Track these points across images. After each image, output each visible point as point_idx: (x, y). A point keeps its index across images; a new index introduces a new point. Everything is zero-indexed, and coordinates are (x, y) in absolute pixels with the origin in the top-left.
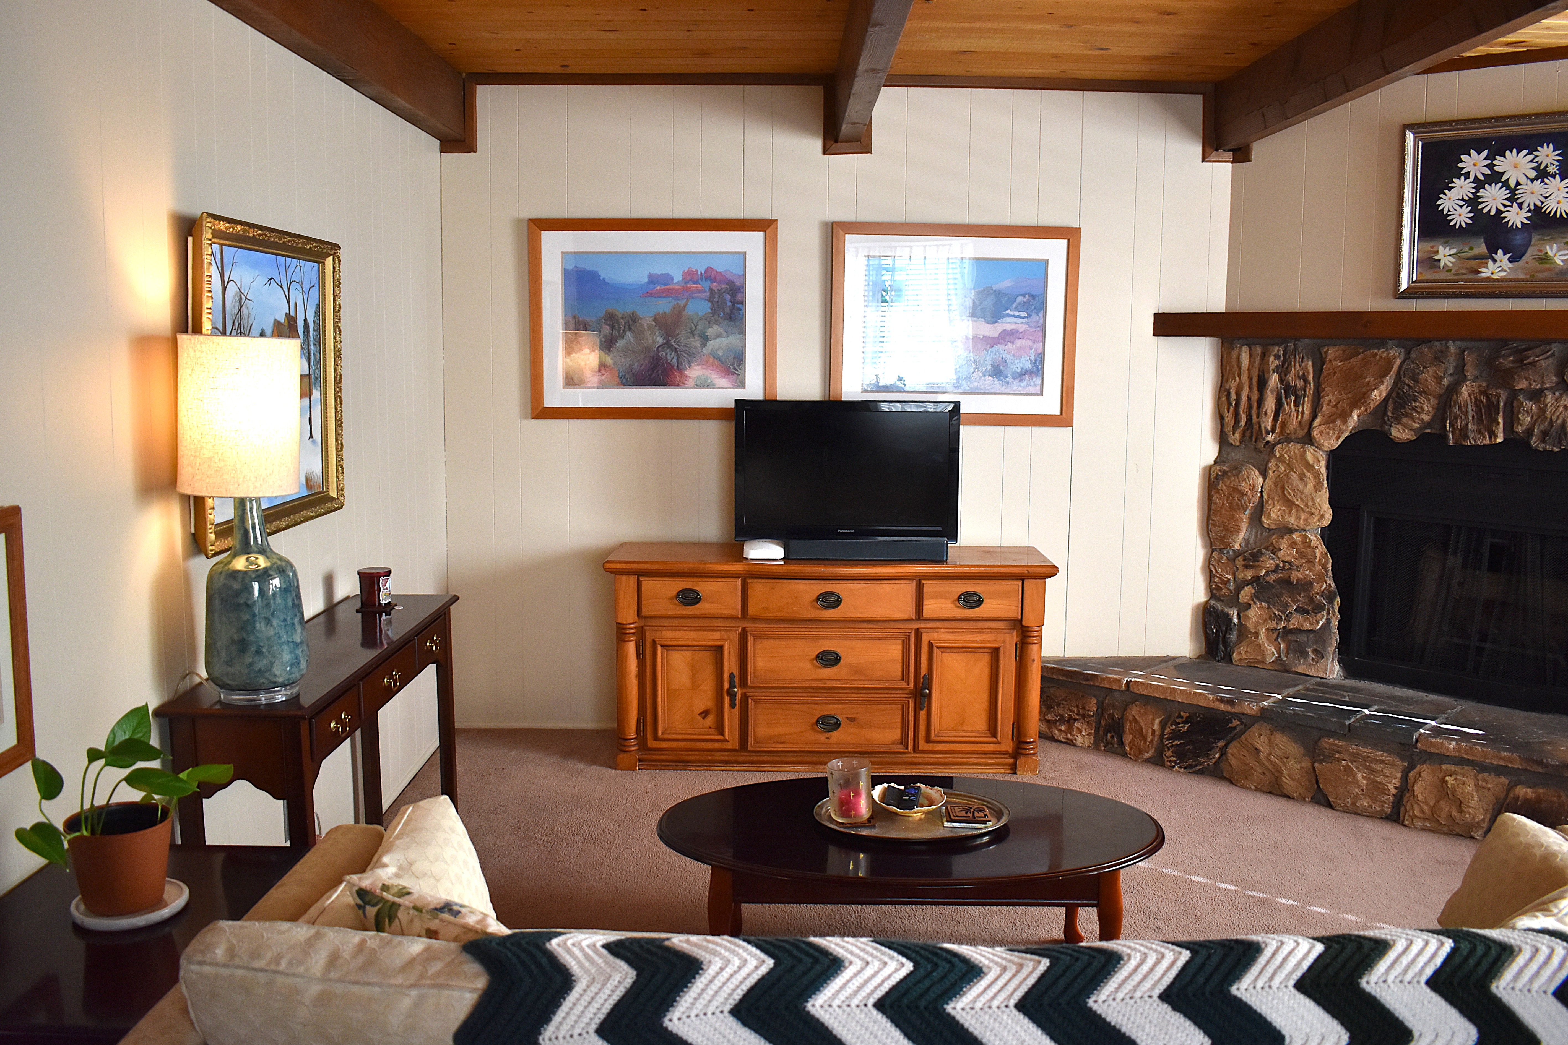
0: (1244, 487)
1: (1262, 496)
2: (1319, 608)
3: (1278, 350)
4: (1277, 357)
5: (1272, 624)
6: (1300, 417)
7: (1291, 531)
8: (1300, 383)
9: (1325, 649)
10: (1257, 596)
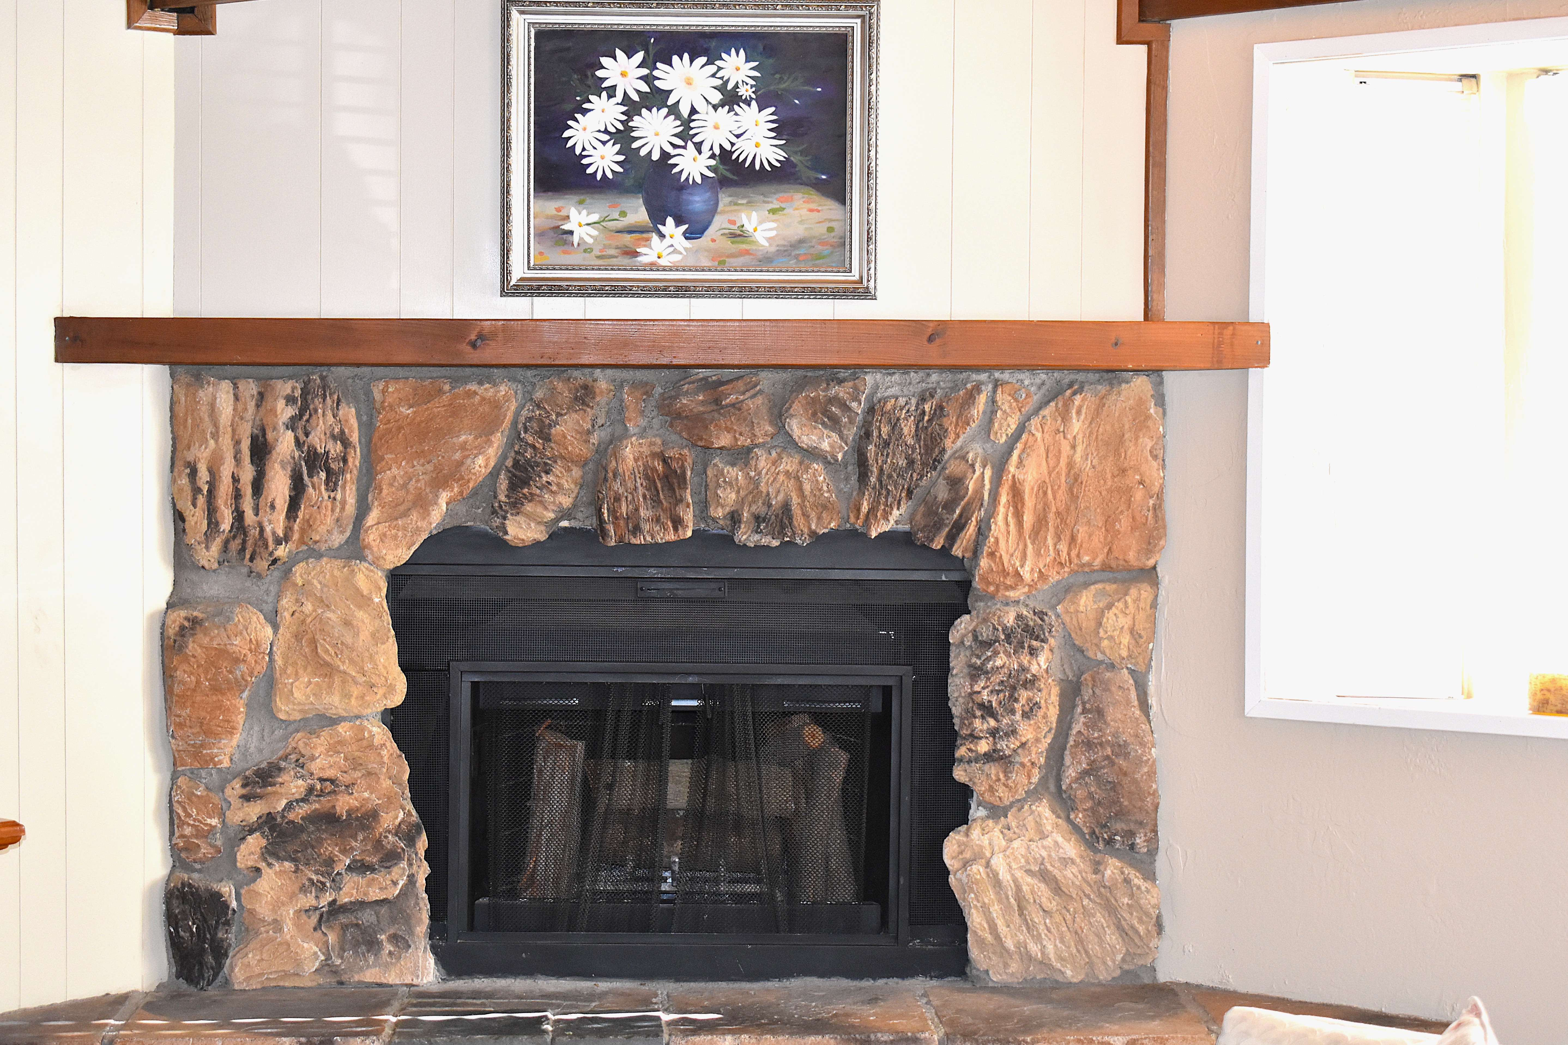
0: (238, 645)
1: (271, 660)
2: (391, 858)
3: (293, 388)
4: (290, 400)
5: (309, 900)
6: (338, 510)
7: (333, 721)
8: (335, 449)
9: (411, 932)
10: (271, 853)
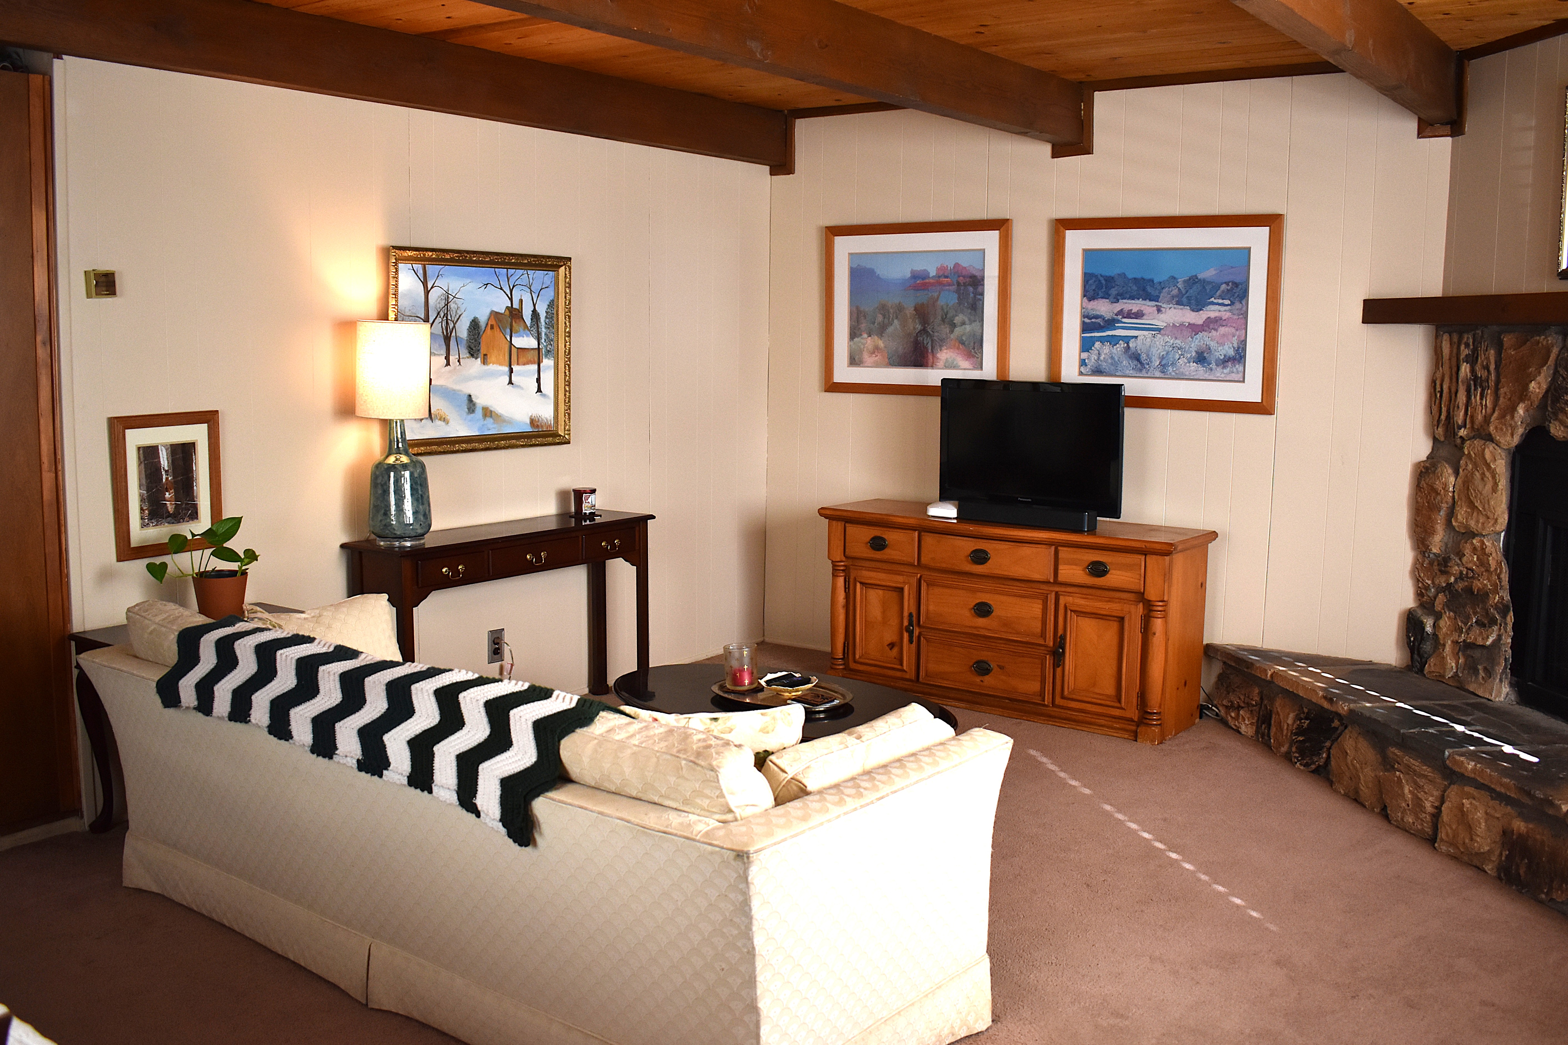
0: (1438, 485)
1: (1454, 496)
2: (1493, 622)
3: (1468, 338)
4: (1467, 345)
5: (1455, 636)
6: (1484, 411)
7: (1473, 535)
8: (1485, 374)
9: (1493, 667)
10: (1448, 605)
